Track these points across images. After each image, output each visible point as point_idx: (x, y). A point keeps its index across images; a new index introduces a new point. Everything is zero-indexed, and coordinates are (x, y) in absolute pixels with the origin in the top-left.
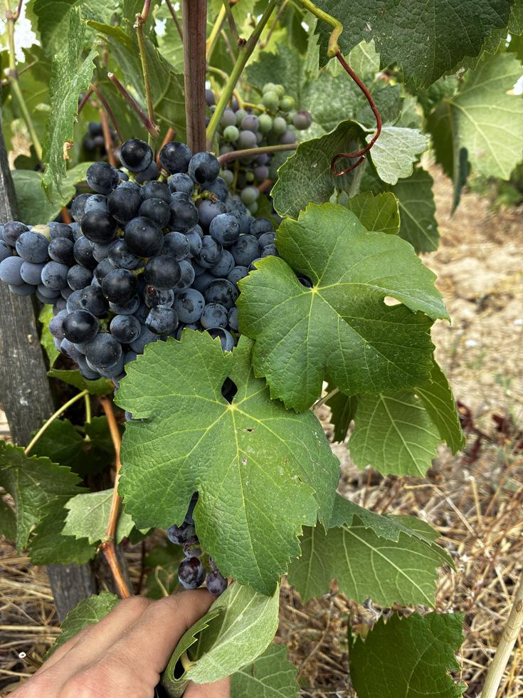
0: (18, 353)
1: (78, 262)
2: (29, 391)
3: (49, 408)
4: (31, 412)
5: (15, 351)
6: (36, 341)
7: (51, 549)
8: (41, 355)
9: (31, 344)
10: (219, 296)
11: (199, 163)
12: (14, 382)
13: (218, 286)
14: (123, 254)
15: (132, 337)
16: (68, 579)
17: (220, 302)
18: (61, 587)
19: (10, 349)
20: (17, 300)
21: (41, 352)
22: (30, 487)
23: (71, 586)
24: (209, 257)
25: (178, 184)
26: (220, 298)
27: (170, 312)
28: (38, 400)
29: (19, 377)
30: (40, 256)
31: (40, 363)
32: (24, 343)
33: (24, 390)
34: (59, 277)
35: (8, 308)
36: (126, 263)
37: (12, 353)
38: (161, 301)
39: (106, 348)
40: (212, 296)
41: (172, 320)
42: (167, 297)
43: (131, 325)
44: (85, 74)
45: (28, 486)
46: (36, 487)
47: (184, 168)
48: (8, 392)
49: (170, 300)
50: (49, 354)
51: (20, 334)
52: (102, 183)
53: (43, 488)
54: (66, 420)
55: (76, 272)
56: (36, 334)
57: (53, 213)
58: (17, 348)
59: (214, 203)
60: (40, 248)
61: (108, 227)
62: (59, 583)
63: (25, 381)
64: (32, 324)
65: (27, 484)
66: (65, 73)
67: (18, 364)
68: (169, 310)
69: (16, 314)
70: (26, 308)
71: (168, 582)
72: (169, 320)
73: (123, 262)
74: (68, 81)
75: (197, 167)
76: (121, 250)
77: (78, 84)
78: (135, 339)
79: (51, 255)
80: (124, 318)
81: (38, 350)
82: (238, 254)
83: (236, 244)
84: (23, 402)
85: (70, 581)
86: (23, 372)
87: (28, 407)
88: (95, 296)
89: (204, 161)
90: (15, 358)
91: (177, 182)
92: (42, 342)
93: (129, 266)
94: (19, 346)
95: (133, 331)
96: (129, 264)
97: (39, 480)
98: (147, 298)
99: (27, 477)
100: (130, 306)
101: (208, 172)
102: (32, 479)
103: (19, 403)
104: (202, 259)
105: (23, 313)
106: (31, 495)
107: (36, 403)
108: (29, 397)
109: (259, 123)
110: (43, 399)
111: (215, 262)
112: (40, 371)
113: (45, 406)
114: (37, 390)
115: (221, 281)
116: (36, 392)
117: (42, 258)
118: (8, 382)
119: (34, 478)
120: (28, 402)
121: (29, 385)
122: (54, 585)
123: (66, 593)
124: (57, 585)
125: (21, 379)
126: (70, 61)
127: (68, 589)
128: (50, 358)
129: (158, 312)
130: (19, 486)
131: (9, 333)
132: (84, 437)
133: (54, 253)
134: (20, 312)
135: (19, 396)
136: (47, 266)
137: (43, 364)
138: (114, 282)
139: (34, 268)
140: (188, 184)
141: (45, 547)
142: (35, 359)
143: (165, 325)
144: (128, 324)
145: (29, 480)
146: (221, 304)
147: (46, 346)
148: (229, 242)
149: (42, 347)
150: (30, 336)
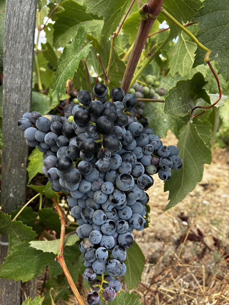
0: (15, 172)
1: (64, 134)
2: (16, 190)
3: (23, 200)
4: (14, 201)
5: (14, 170)
6: (25, 167)
7: (11, 270)
8: (26, 174)
9: (22, 168)
10: (129, 159)
11: (129, 98)
12: (10, 185)
13: (129, 154)
14: (93, 132)
15: (89, 172)
16: (10, 288)
17: (129, 162)
18: (6, 291)
19: (12, 169)
20: (22, 147)
21: (26, 173)
22: (14, 238)
23: (10, 292)
24: (128, 140)
25: (118, 106)
26: (129, 160)
27: (108, 163)
28: (18, 196)
29: (13, 183)
30: (47, 128)
31: (24, 178)
32: (19, 167)
33: (13, 189)
34: (53, 140)
35: (17, 150)
36: (94, 136)
37: (13, 171)
38: (106, 157)
39: (76, 175)
40: (126, 158)
41: (108, 166)
42: (108, 155)
43: (89, 166)
44: (85, 52)
45: (13, 237)
46: (17, 238)
47: (121, 100)
48: (5, 189)
49: (109, 157)
50: (29, 175)
51: (19, 162)
52: (85, 99)
53: (20, 239)
54: (30, 207)
55: (62, 138)
56: (26, 164)
57: (47, 111)
58: (15, 169)
59: (131, 117)
60: (47, 125)
61: (87, 118)
62: (5, 289)
63: (15, 185)
64: (25, 159)
65: (13, 236)
66: (71, 52)
67: (14, 176)
68: (108, 162)
69: (19, 153)
70: (24, 151)
71: (55, 296)
72: (107, 166)
73: (93, 135)
74: (72, 55)
75: (128, 100)
76: (92, 130)
77: (80, 56)
78: (89, 173)
79: (52, 129)
80: (86, 162)
81: (25, 172)
82: (139, 141)
83: (139, 137)
84: (11, 195)
85: (10, 289)
86: (15, 181)
87: (13, 198)
88: (75, 150)
89: (131, 97)
90: (13, 173)
91: (117, 105)
92: (27, 169)
93: (95, 138)
94: (17, 168)
95: (89, 169)
96: (95, 137)
97: (18, 234)
98: (99, 154)
99: (13, 232)
100: (90, 157)
101: (132, 102)
102: (15, 233)
103: (9, 195)
104: (125, 141)
105: (22, 153)
106: (14, 242)
107: (17, 197)
108: (15, 193)
109: (144, 90)
110: (21, 196)
111: (130, 143)
112: (23, 182)
113: (21, 199)
114: (19, 190)
115: (130, 152)
116: (18, 192)
117: (47, 130)
118: (7, 184)
119: (16, 233)
120: (14, 196)
121: (16, 188)
122: (2, 290)
123: (7, 295)
124: (4, 290)
125: (13, 184)
126: (74, 48)
127: (9, 293)
128: (30, 177)
129: (103, 161)
130: (10, 237)
131: (14, 161)
132: (37, 217)
133: (54, 128)
134: (21, 152)
135: (10, 192)
136: (49, 133)
137: (25, 179)
138: (87, 144)
139: (42, 134)
140: (122, 106)
141: (9, 269)
142: (22, 176)
143: (104, 168)
144: (88, 166)
145: (14, 234)
146: (129, 163)
147: (29, 171)
148: (137, 135)
149: (27, 171)
150: (23, 164)
